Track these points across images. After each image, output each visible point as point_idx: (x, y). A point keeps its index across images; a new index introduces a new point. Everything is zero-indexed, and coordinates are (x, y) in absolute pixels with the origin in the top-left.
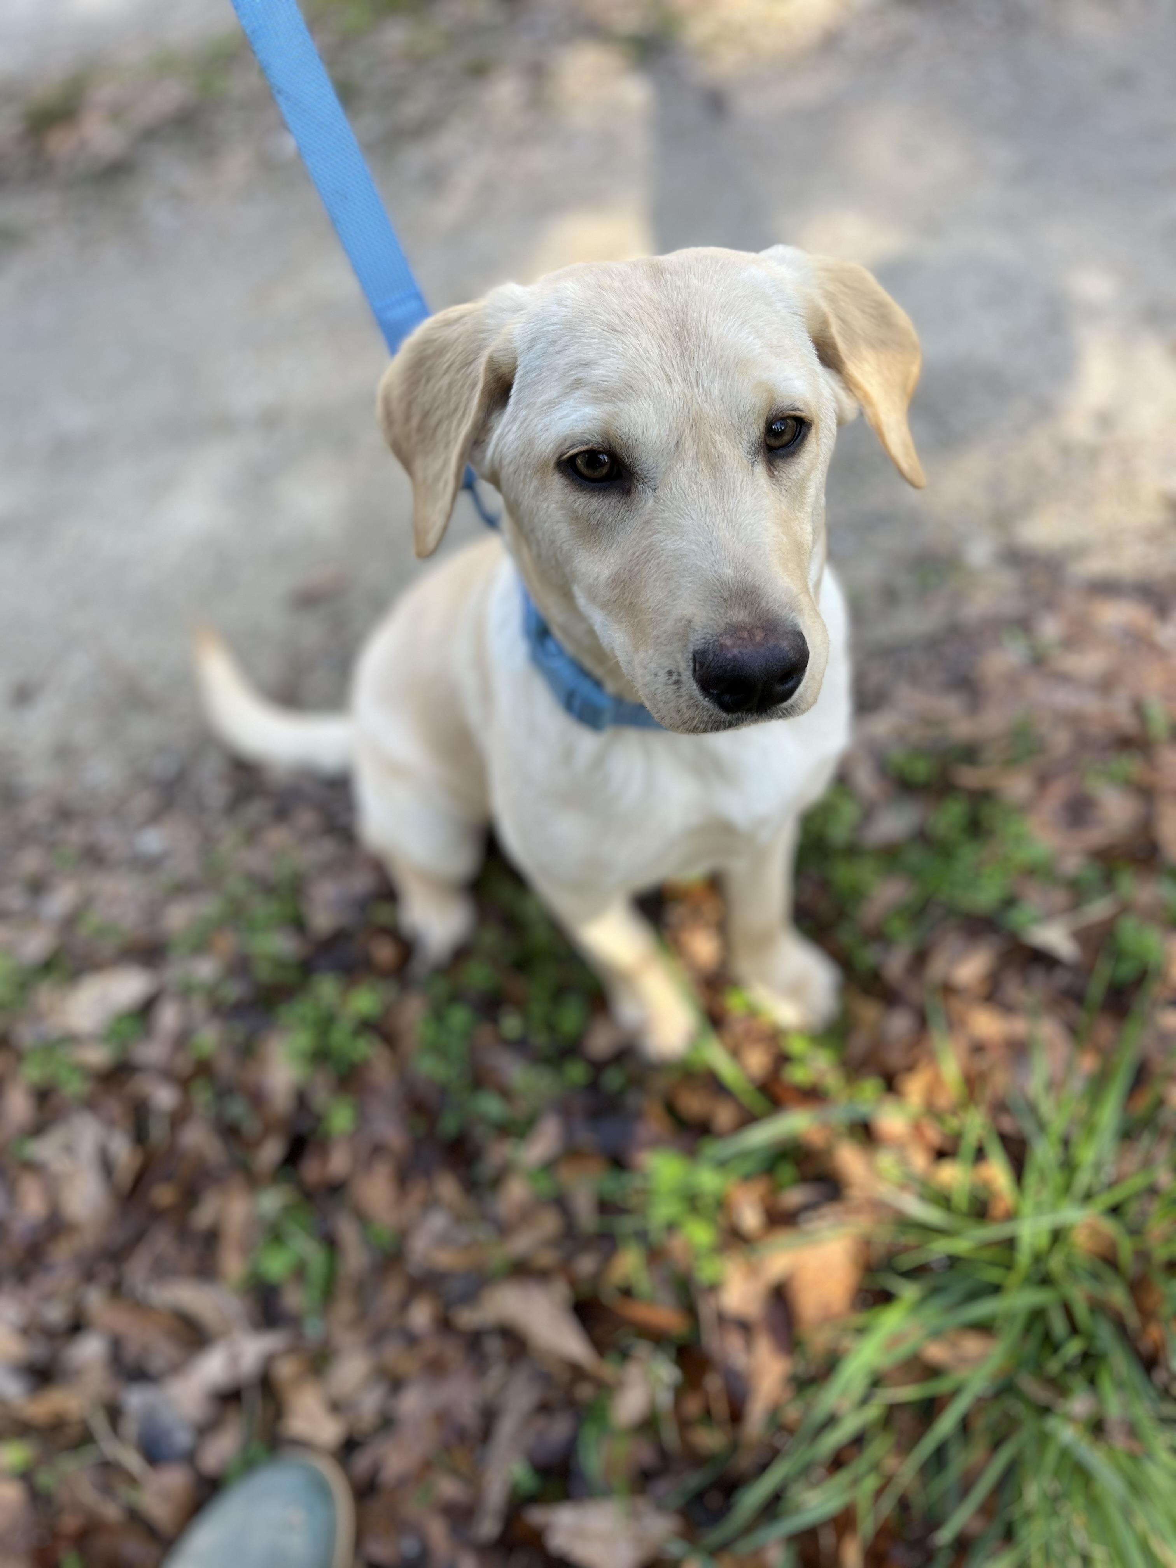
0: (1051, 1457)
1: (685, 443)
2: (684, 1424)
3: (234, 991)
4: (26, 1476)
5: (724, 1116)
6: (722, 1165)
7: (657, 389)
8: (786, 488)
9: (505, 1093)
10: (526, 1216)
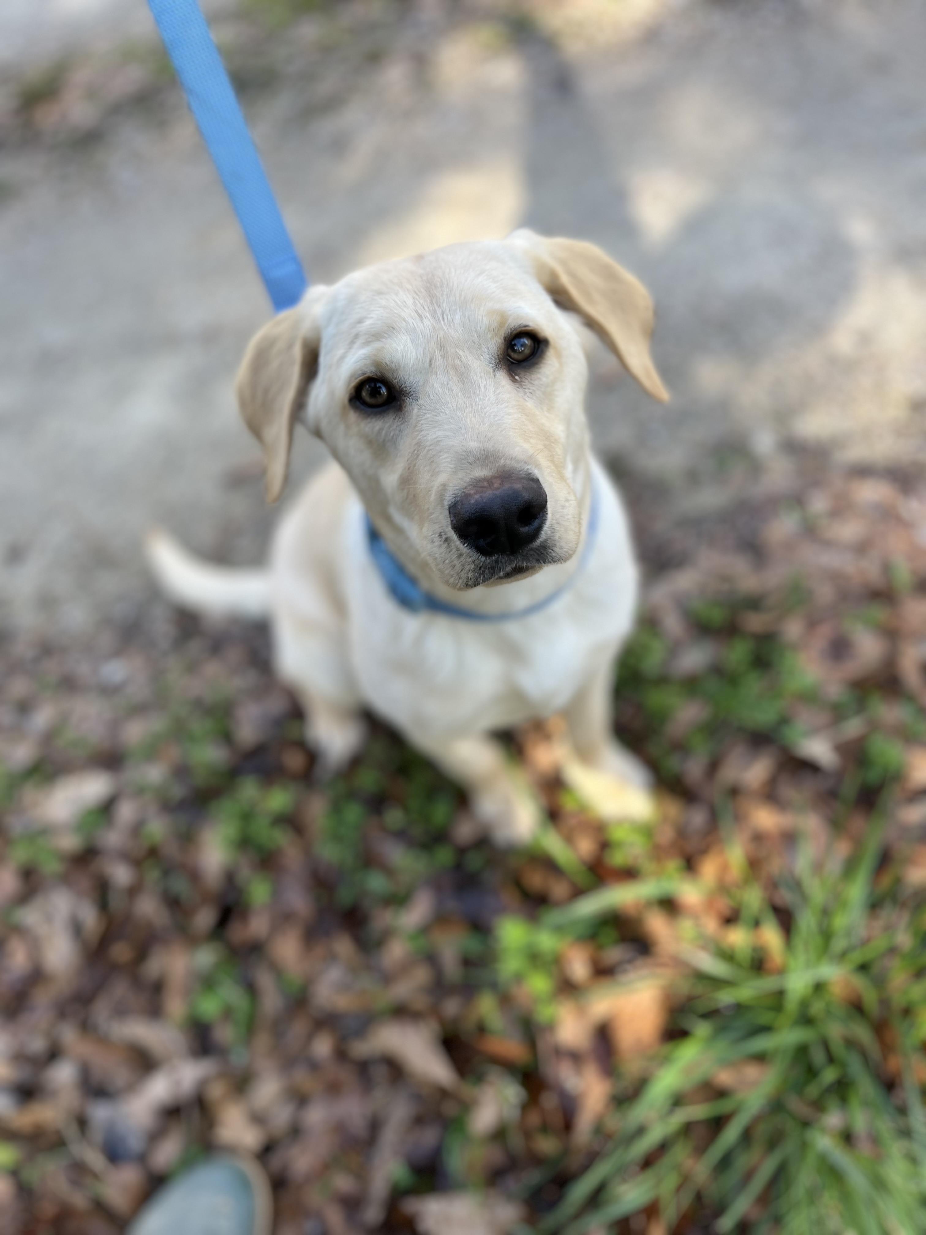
0: (811, 1160)
1: (436, 361)
2: (528, 1134)
3: (178, 792)
4: (14, 1173)
5: (559, 890)
6: (559, 929)
7: (412, 325)
8: (530, 391)
9: (388, 871)
10: (405, 968)
